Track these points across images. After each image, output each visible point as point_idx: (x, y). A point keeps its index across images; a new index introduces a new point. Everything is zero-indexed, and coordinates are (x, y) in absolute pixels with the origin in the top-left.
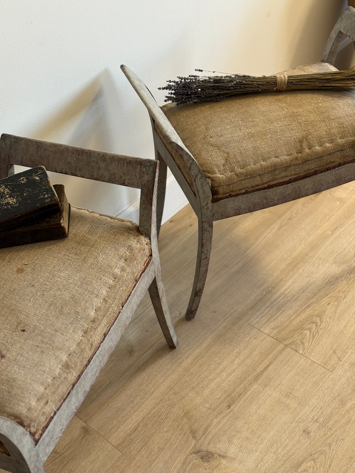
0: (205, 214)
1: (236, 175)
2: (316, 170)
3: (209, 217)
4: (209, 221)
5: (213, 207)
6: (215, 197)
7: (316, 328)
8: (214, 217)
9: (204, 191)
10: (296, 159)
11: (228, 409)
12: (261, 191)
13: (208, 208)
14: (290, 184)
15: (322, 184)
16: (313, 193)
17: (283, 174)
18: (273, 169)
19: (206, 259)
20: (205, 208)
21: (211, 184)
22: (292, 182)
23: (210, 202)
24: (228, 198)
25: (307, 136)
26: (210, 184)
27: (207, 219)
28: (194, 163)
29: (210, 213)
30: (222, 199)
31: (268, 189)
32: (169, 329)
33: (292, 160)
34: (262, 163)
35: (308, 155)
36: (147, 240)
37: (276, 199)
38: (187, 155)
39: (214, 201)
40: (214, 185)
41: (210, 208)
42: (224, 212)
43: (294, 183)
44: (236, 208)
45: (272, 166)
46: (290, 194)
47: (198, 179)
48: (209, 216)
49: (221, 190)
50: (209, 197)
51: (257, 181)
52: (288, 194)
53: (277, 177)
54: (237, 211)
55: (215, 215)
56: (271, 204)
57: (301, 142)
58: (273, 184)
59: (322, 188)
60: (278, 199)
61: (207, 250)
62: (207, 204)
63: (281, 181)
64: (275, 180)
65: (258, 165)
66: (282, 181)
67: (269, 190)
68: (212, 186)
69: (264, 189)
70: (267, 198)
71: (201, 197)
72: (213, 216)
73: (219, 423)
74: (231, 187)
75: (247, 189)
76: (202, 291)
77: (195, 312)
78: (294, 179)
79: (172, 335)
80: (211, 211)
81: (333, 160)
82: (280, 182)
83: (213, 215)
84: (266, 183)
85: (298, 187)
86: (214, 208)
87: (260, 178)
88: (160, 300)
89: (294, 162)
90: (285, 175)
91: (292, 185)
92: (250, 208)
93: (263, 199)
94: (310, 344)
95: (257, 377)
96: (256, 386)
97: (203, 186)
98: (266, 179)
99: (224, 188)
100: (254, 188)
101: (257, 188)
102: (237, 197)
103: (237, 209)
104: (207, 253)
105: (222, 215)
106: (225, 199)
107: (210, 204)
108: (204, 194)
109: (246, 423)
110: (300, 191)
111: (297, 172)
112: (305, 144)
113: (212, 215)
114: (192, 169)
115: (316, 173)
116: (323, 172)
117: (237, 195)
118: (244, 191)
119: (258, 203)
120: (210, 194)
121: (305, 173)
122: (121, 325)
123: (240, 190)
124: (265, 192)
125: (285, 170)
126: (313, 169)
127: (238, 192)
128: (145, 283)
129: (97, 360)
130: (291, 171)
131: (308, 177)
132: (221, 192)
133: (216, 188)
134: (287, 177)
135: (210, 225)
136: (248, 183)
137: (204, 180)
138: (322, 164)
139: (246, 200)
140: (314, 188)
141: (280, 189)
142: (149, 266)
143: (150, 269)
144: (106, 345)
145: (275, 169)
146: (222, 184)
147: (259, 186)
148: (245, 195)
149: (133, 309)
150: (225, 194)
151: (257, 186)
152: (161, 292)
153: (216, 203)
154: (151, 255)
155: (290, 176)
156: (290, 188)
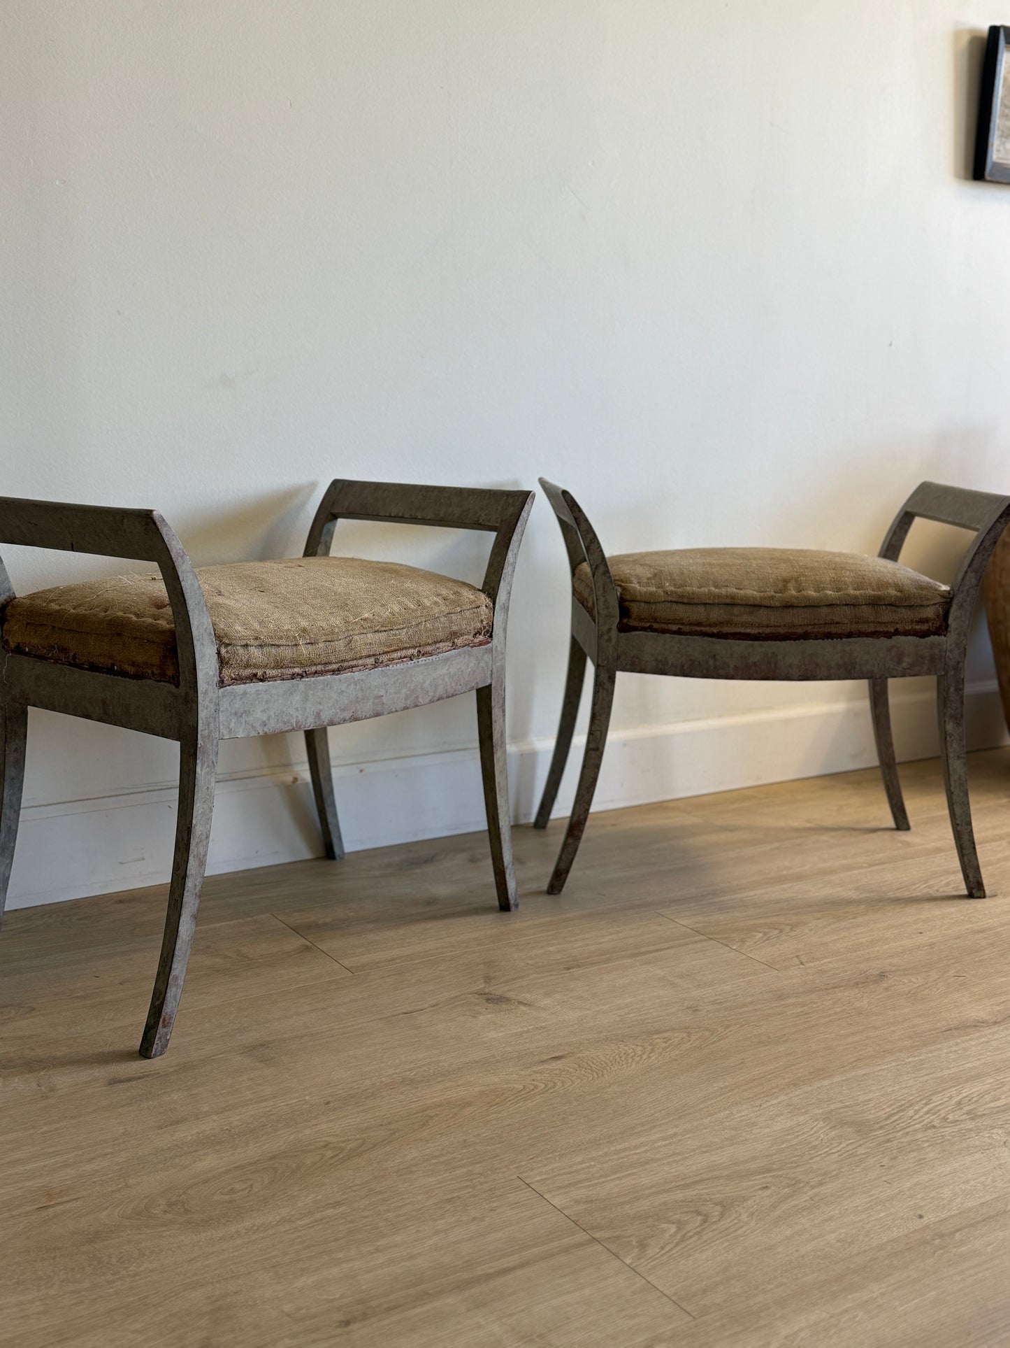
0: (603, 650)
1: (664, 592)
2: (807, 631)
3: (611, 660)
4: (608, 667)
5: (618, 641)
6: (625, 621)
7: (779, 934)
8: (619, 663)
9: (606, 601)
10: (773, 597)
11: (565, 970)
12: (706, 638)
13: (609, 640)
14: (757, 642)
15: (817, 664)
16: (800, 678)
17: (746, 618)
18: (728, 601)
19: (598, 753)
20: (606, 637)
21: (621, 594)
22: (762, 640)
23: (614, 627)
24: (647, 632)
25: (798, 578)
26: (619, 594)
27: (606, 662)
29: (612, 651)
30: (635, 629)
31: (717, 638)
32: (503, 842)
33: (765, 598)
34: (713, 589)
35: (793, 596)
36: (488, 601)
37: (732, 666)
39: (623, 628)
40: (624, 597)
41: (614, 640)
42: (638, 658)
43: (766, 643)
44: (659, 658)
45: (727, 597)
46: (758, 663)
47: (600, 574)
48: (610, 657)
49: (635, 609)
50: (613, 617)
51: (700, 614)
52: (755, 664)
53: (736, 619)
54: (660, 666)
55: (621, 659)
56: (721, 671)
57: (786, 581)
58: (729, 633)
59: (818, 672)
60: (736, 668)
61: (601, 731)
62: (610, 630)
63: (742, 630)
64: (732, 624)
65: (705, 590)
67: (719, 640)
68: (621, 597)
69: (712, 635)
70: (715, 656)
71: (601, 612)
72: (617, 660)
73: (539, 978)
74: (654, 608)
75: (682, 627)
77: (564, 875)
78: (766, 634)
79: (506, 864)
80: (615, 649)
81: (837, 619)
82: (741, 632)
83: (618, 657)
84: (714, 625)
85: (773, 653)
86: (621, 643)
87: (706, 610)
88: (493, 746)
89: (767, 603)
90: (749, 620)
91: (761, 646)
92: (684, 666)
93: (707, 657)
94: (756, 944)
95: (638, 954)
97: (605, 590)
98: (716, 614)
99: (640, 606)
101: (698, 629)
102: (662, 636)
103: (661, 661)
104: (599, 737)
105: (633, 664)
106: (640, 632)
107: (614, 633)
108: (606, 608)
109: (588, 986)
110: (776, 664)
111: (772, 623)
112: (790, 585)
113: (616, 657)
114: (592, 551)
115: (805, 636)
116: (819, 639)
117: (664, 631)
118: (675, 628)
119: (699, 662)
120: (617, 612)
121: (786, 630)
122: (408, 685)
123: (669, 621)
124: (713, 642)
125: (751, 613)
126: (801, 625)
127: (665, 626)
128: (469, 670)
129: (352, 686)
130: (762, 616)
131: (790, 640)
132: (635, 614)
133: (627, 603)
134: (752, 625)
135: (610, 678)
136: (682, 612)
137: (609, 580)
138: (816, 622)
139: (678, 647)
140: (803, 666)
141: (740, 646)
142: (483, 649)
143: (483, 655)
144: (375, 683)
145: (732, 603)
146: (638, 598)
147: (703, 626)
148: (677, 636)
149: (436, 686)
150: (641, 619)
151: (700, 624)
152: (496, 732)
153: (626, 634)
154: (491, 636)
155: (759, 626)
156: (757, 651)
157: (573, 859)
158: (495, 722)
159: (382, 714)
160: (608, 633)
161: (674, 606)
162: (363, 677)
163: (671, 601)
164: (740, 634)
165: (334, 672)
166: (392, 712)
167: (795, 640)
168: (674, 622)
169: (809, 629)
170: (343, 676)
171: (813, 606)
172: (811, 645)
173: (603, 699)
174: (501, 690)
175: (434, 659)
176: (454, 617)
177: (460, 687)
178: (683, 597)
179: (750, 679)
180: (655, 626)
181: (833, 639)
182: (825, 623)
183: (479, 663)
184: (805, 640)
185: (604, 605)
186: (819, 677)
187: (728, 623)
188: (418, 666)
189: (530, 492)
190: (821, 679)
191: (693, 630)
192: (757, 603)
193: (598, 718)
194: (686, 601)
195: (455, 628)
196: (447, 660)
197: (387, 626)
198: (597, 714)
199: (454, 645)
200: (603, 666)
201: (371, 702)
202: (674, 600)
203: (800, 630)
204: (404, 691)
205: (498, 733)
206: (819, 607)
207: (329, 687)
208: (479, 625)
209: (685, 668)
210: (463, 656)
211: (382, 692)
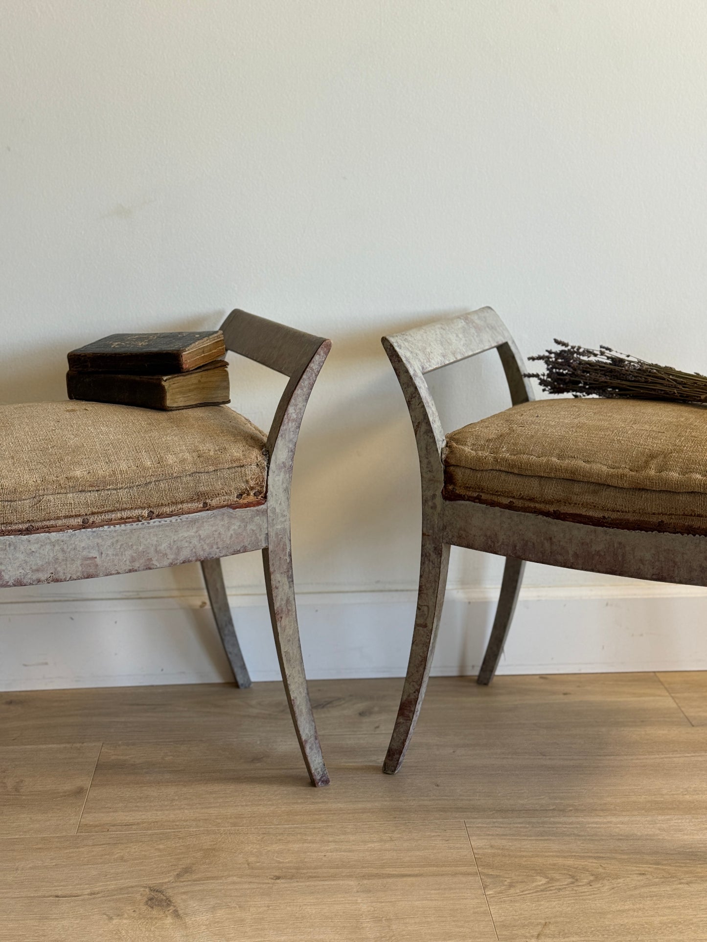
0: (428, 517)
1: (496, 458)
2: (662, 521)
3: (436, 530)
4: (436, 538)
5: (443, 509)
6: (451, 487)
7: (567, 885)
8: (445, 533)
10: (623, 476)
11: (272, 879)
12: (540, 516)
13: (434, 507)
14: (600, 528)
15: (675, 563)
16: (654, 577)
17: (588, 498)
18: (567, 476)
19: (425, 629)
20: (430, 503)
21: (447, 457)
22: (606, 527)
23: (439, 493)
24: (475, 502)
25: (669, 453)
27: (431, 531)
28: (418, 396)
29: (438, 520)
30: (462, 498)
31: (554, 518)
32: (297, 715)
33: (612, 476)
34: (556, 459)
35: (649, 478)
36: (259, 459)
37: (571, 553)
38: (406, 374)
39: (449, 496)
40: (449, 461)
41: (439, 508)
42: (465, 531)
43: (611, 530)
44: (489, 533)
45: (567, 470)
46: (602, 553)
47: (422, 433)
48: (436, 526)
49: (460, 475)
50: (438, 481)
51: (532, 488)
52: (598, 553)
53: (574, 498)
54: (490, 543)
55: (448, 530)
56: (559, 558)
58: (567, 513)
59: (676, 572)
60: (576, 556)
61: (428, 606)
62: (434, 496)
63: (583, 512)
64: (570, 504)
65: (544, 460)
66: (584, 514)
67: (556, 521)
68: (445, 461)
69: (547, 514)
70: (551, 539)
72: (443, 530)
73: (234, 883)
74: (481, 476)
75: (513, 501)
76: (413, 709)
78: (612, 520)
79: (303, 737)
80: (441, 517)
81: (700, 511)
82: (581, 514)
83: (444, 528)
84: (551, 502)
85: (620, 543)
86: (447, 512)
87: (540, 484)
89: (614, 482)
90: (592, 501)
91: (606, 533)
92: (515, 546)
93: (542, 538)
94: (521, 893)
95: (372, 876)
96: (352, 883)
97: (428, 451)
98: (552, 491)
99: (464, 473)
100: (527, 504)
101: (532, 505)
102: (492, 509)
103: (490, 537)
104: (426, 613)
106: (467, 502)
107: (439, 500)
108: (430, 471)
109: (268, 907)
110: (624, 556)
111: (619, 508)
112: (654, 463)
113: (441, 528)
114: (413, 407)
115: (660, 528)
116: (677, 533)
117: (493, 504)
118: (505, 501)
119: (534, 544)
120: (442, 477)
121: (636, 518)
122: (134, 547)
123: (496, 493)
124: (549, 523)
125: (595, 492)
126: (654, 514)
127: (495, 498)
128: (232, 532)
129: (48, 547)
130: (606, 498)
131: (641, 530)
132: (460, 481)
133: (452, 468)
134: (595, 507)
135: (435, 549)
136: (513, 484)
137: (431, 440)
138: (673, 510)
139: (509, 524)
140: (657, 563)
141: (581, 531)
142: (253, 511)
143: (252, 518)
144: (83, 545)
145: (572, 478)
146: (463, 464)
147: (537, 502)
148: (507, 511)
149: (179, 549)
150: (467, 488)
151: (532, 500)
152: (279, 598)
153: (451, 502)
154: (265, 497)
155: (603, 509)
156: (602, 538)
157: (405, 740)
158: (277, 588)
159: (97, 576)
160: (433, 499)
161: (503, 476)
162: (64, 538)
163: (500, 471)
164: (580, 515)
165: (21, 532)
166: (111, 574)
167: (647, 531)
168: (503, 494)
169: (665, 519)
170: (33, 537)
171: (670, 491)
172: (666, 538)
173: (430, 572)
174: (285, 555)
175: (174, 521)
176: (204, 477)
177: (218, 550)
178: (513, 466)
179: (592, 570)
180: (484, 496)
181: (694, 535)
182: (684, 514)
183: (246, 526)
184: (659, 532)
185: (427, 467)
186: (677, 579)
187: (567, 502)
188: (149, 528)
189: (325, 340)
190: (680, 582)
191: (526, 505)
192: (602, 481)
193: (425, 592)
194: (516, 471)
195: (202, 489)
196: (194, 521)
197: (97, 485)
198: (424, 587)
199: (206, 507)
200: (429, 536)
201: (79, 562)
202: (502, 469)
203: (655, 519)
204: (129, 553)
205: (282, 599)
206: (679, 493)
207: (12, 548)
208: (243, 486)
209: (517, 548)
210: (219, 517)
211: (94, 553)
